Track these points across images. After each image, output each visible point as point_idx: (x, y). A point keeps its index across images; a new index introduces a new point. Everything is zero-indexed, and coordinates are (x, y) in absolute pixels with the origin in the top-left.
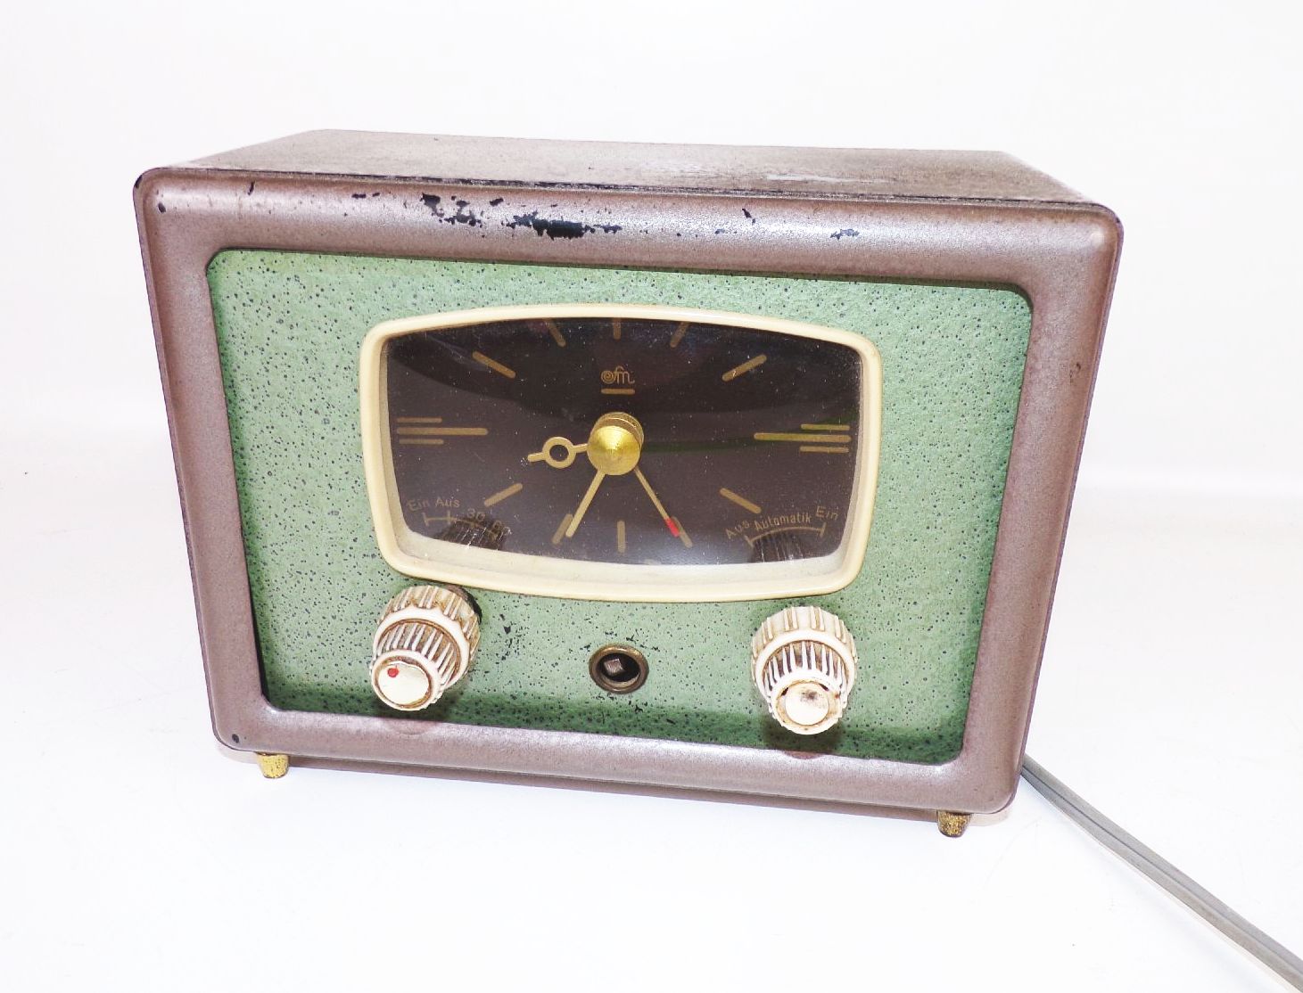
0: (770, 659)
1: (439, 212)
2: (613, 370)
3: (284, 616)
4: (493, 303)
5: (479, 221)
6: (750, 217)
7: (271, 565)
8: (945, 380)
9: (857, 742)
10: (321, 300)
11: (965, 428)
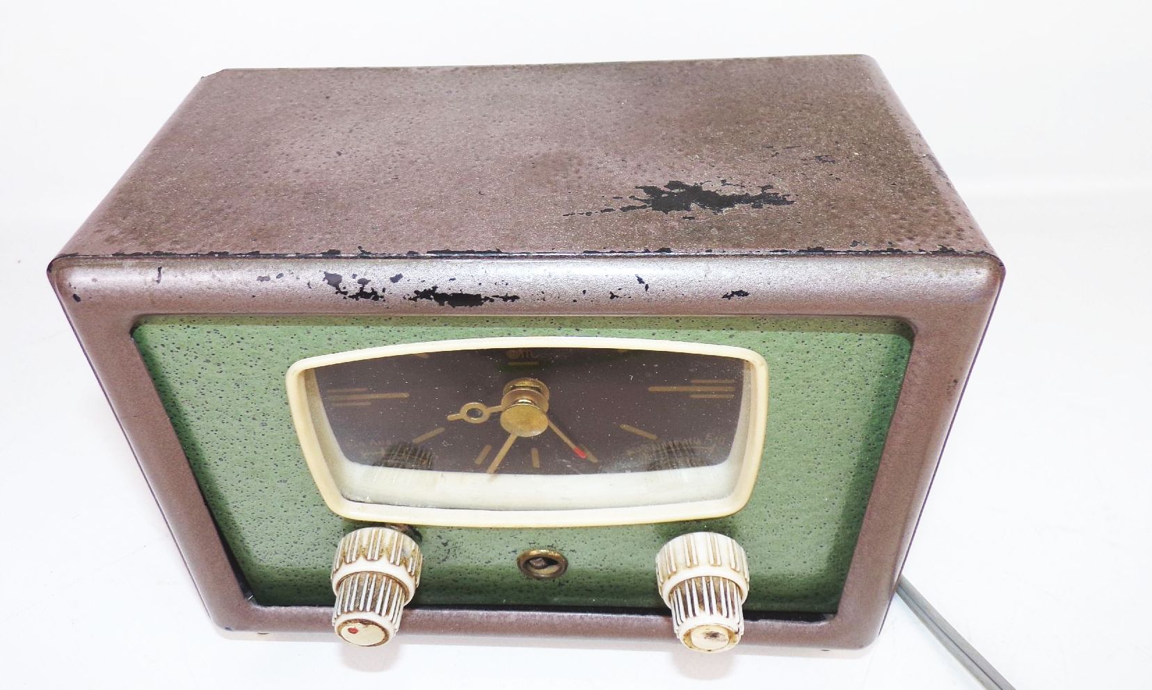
0: (675, 588)
1: (343, 290)
3: (252, 544)
4: (403, 340)
5: (382, 297)
6: (643, 283)
7: (235, 514)
8: (827, 377)
10: (242, 345)
11: (844, 407)
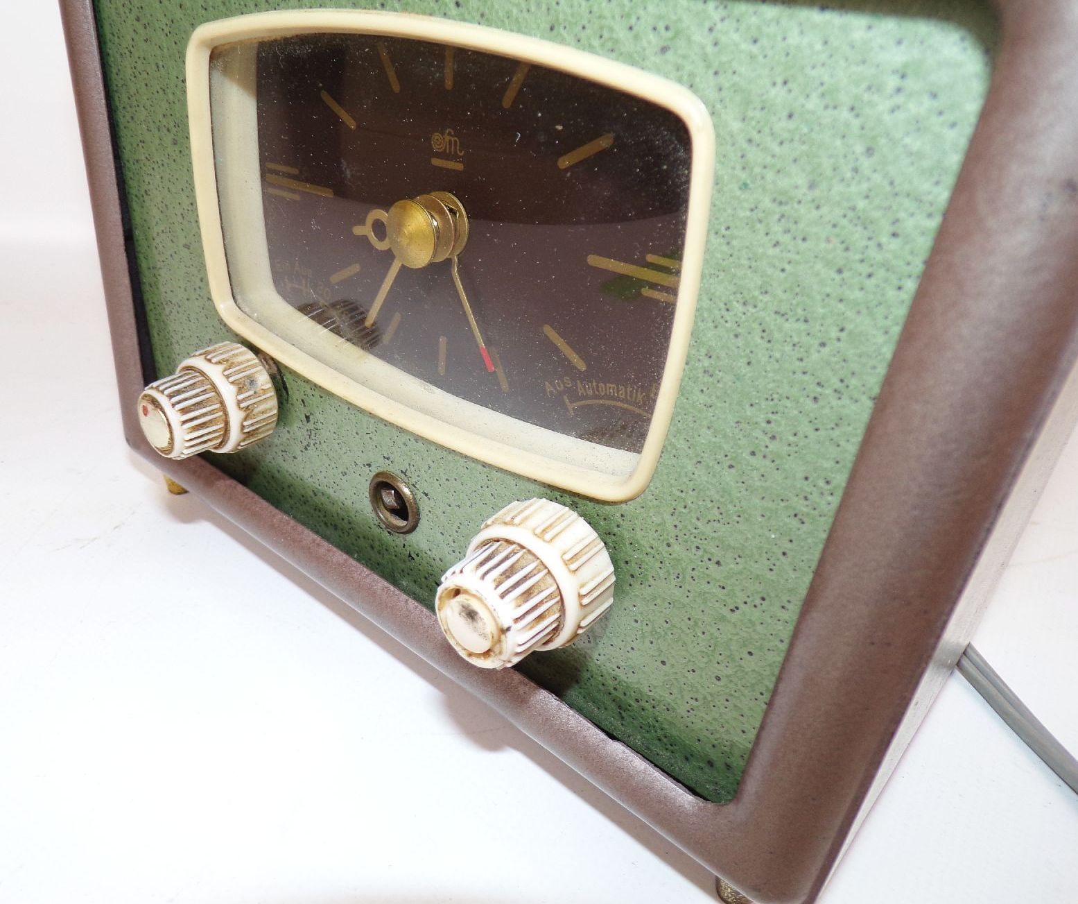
2: (443, 134)
9: (624, 714)
